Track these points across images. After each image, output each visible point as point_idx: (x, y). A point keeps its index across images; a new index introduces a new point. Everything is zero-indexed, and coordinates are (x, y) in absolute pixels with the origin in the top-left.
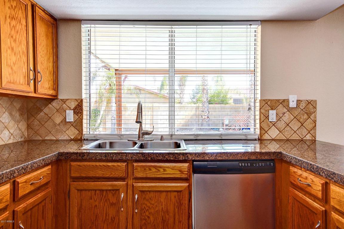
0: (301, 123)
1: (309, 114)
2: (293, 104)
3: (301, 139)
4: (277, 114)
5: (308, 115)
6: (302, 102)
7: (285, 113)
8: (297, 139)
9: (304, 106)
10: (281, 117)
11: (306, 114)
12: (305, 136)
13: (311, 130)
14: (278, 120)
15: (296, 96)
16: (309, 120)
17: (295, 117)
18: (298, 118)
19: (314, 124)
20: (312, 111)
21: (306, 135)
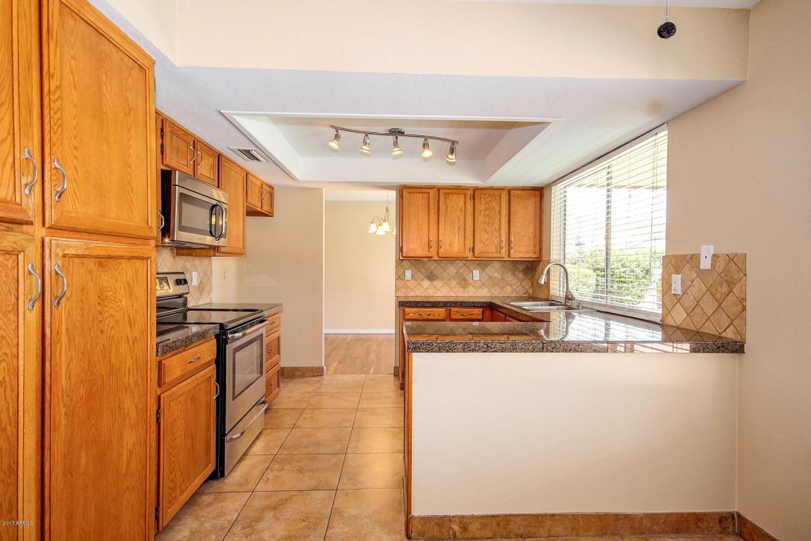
0: (718, 302)
1: (731, 284)
2: (705, 264)
3: (718, 334)
4: (683, 282)
5: (729, 286)
6: (720, 259)
7: (693, 281)
8: (712, 333)
9: (722, 267)
10: (688, 288)
11: (725, 284)
12: (725, 330)
13: (736, 318)
14: (684, 293)
15: (712, 246)
16: (731, 297)
17: (708, 290)
18: (713, 290)
19: (740, 306)
20: (736, 277)
21: (727, 328)
